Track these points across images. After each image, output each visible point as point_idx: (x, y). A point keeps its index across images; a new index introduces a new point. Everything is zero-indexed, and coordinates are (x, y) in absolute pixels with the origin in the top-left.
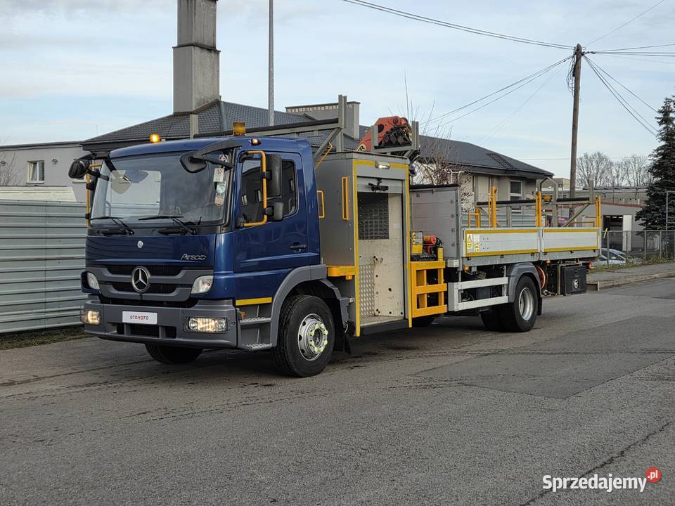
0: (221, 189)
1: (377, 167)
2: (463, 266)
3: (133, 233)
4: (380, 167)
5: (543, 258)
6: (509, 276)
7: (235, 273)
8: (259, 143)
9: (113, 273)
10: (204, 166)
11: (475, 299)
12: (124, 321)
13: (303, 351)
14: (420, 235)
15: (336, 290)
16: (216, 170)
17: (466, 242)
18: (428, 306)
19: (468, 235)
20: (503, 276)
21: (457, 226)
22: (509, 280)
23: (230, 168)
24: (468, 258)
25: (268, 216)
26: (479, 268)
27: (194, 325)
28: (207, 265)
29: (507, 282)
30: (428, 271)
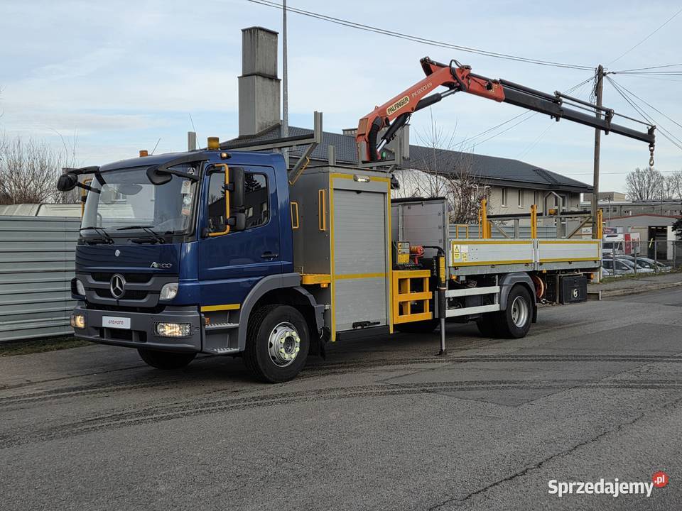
0: (188, 201)
1: (356, 180)
2: (450, 275)
3: (113, 242)
4: (359, 180)
5: (539, 268)
6: (501, 286)
7: (200, 280)
8: (228, 157)
9: (96, 280)
10: (169, 179)
11: (464, 307)
12: (104, 326)
13: (274, 358)
14: (407, 245)
15: (311, 297)
16: (184, 182)
17: (453, 252)
18: (411, 313)
19: (455, 246)
20: (495, 285)
21: (444, 237)
22: (501, 289)
23: (196, 181)
24: (455, 267)
25: (230, 226)
26: (467, 277)
27: (162, 330)
28: (173, 273)
29: (499, 291)
30: (412, 279)
